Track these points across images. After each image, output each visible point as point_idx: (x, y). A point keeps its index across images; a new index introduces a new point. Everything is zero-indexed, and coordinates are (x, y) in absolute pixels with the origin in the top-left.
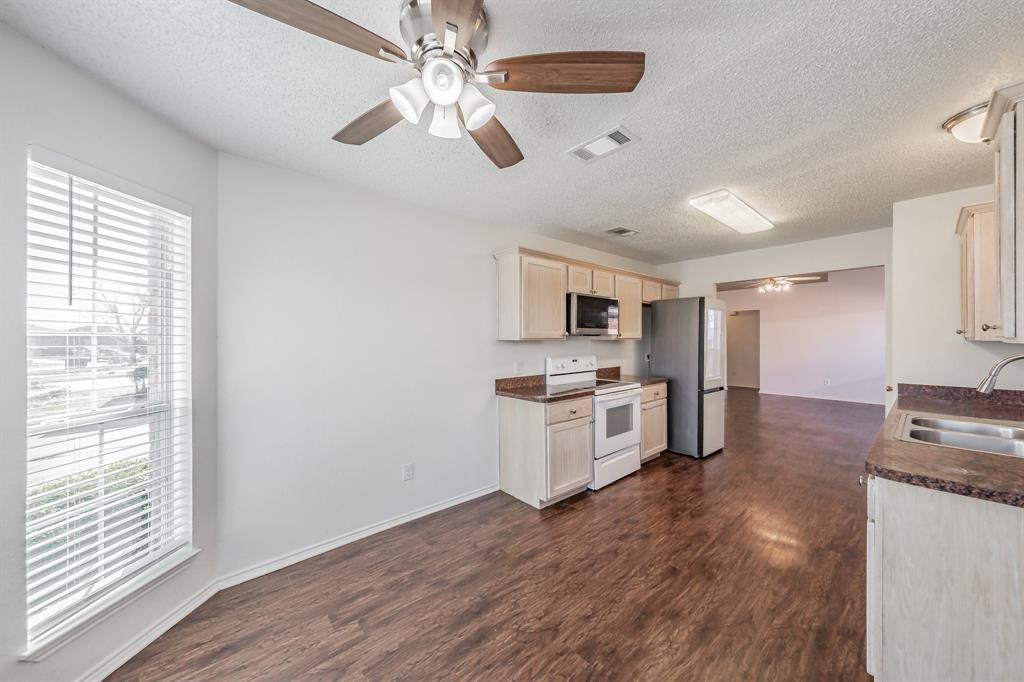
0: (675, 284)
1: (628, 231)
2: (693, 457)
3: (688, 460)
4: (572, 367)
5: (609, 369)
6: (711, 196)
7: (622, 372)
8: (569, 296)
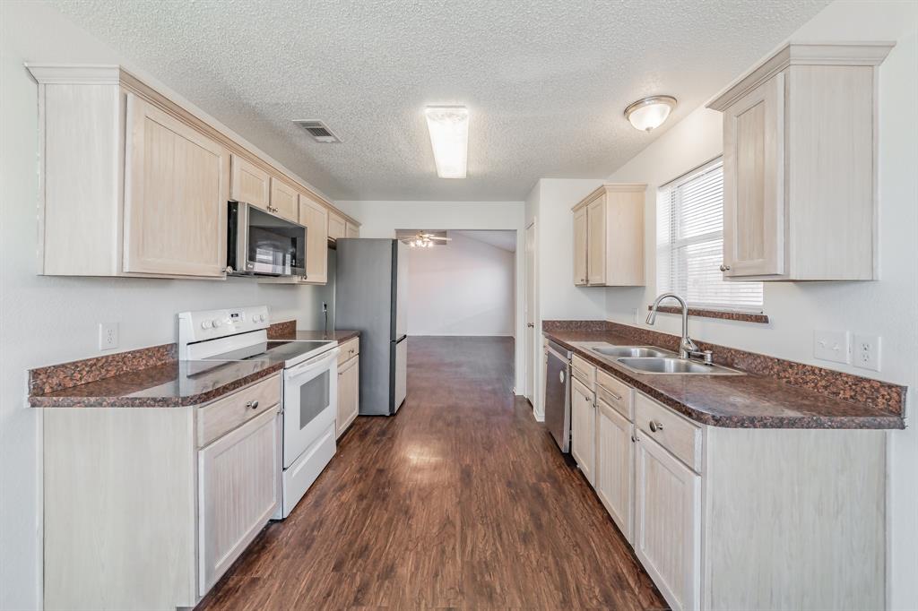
0: (356, 224)
1: (328, 134)
2: (384, 416)
3: (381, 421)
4: (230, 326)
5: (283, 324)
6: (450, 110)
7: (299, 327)
8: (232, 207)
